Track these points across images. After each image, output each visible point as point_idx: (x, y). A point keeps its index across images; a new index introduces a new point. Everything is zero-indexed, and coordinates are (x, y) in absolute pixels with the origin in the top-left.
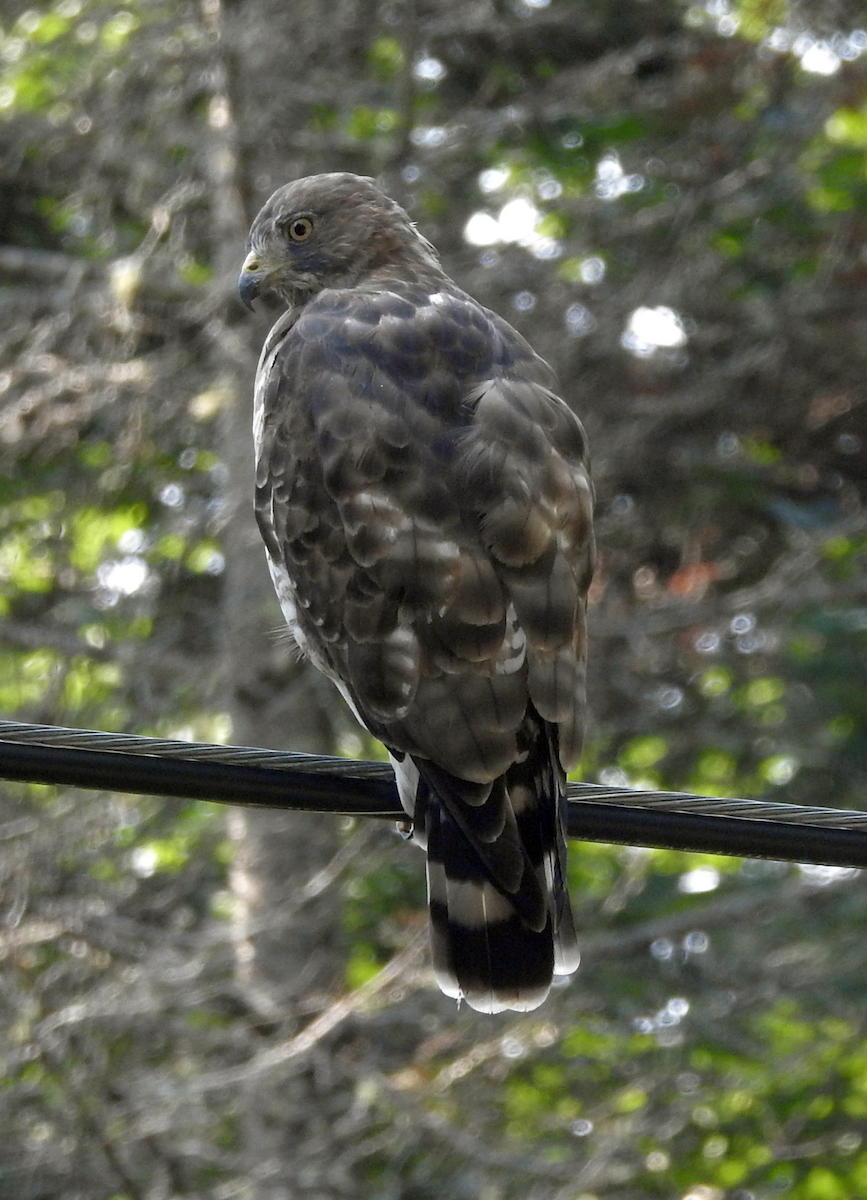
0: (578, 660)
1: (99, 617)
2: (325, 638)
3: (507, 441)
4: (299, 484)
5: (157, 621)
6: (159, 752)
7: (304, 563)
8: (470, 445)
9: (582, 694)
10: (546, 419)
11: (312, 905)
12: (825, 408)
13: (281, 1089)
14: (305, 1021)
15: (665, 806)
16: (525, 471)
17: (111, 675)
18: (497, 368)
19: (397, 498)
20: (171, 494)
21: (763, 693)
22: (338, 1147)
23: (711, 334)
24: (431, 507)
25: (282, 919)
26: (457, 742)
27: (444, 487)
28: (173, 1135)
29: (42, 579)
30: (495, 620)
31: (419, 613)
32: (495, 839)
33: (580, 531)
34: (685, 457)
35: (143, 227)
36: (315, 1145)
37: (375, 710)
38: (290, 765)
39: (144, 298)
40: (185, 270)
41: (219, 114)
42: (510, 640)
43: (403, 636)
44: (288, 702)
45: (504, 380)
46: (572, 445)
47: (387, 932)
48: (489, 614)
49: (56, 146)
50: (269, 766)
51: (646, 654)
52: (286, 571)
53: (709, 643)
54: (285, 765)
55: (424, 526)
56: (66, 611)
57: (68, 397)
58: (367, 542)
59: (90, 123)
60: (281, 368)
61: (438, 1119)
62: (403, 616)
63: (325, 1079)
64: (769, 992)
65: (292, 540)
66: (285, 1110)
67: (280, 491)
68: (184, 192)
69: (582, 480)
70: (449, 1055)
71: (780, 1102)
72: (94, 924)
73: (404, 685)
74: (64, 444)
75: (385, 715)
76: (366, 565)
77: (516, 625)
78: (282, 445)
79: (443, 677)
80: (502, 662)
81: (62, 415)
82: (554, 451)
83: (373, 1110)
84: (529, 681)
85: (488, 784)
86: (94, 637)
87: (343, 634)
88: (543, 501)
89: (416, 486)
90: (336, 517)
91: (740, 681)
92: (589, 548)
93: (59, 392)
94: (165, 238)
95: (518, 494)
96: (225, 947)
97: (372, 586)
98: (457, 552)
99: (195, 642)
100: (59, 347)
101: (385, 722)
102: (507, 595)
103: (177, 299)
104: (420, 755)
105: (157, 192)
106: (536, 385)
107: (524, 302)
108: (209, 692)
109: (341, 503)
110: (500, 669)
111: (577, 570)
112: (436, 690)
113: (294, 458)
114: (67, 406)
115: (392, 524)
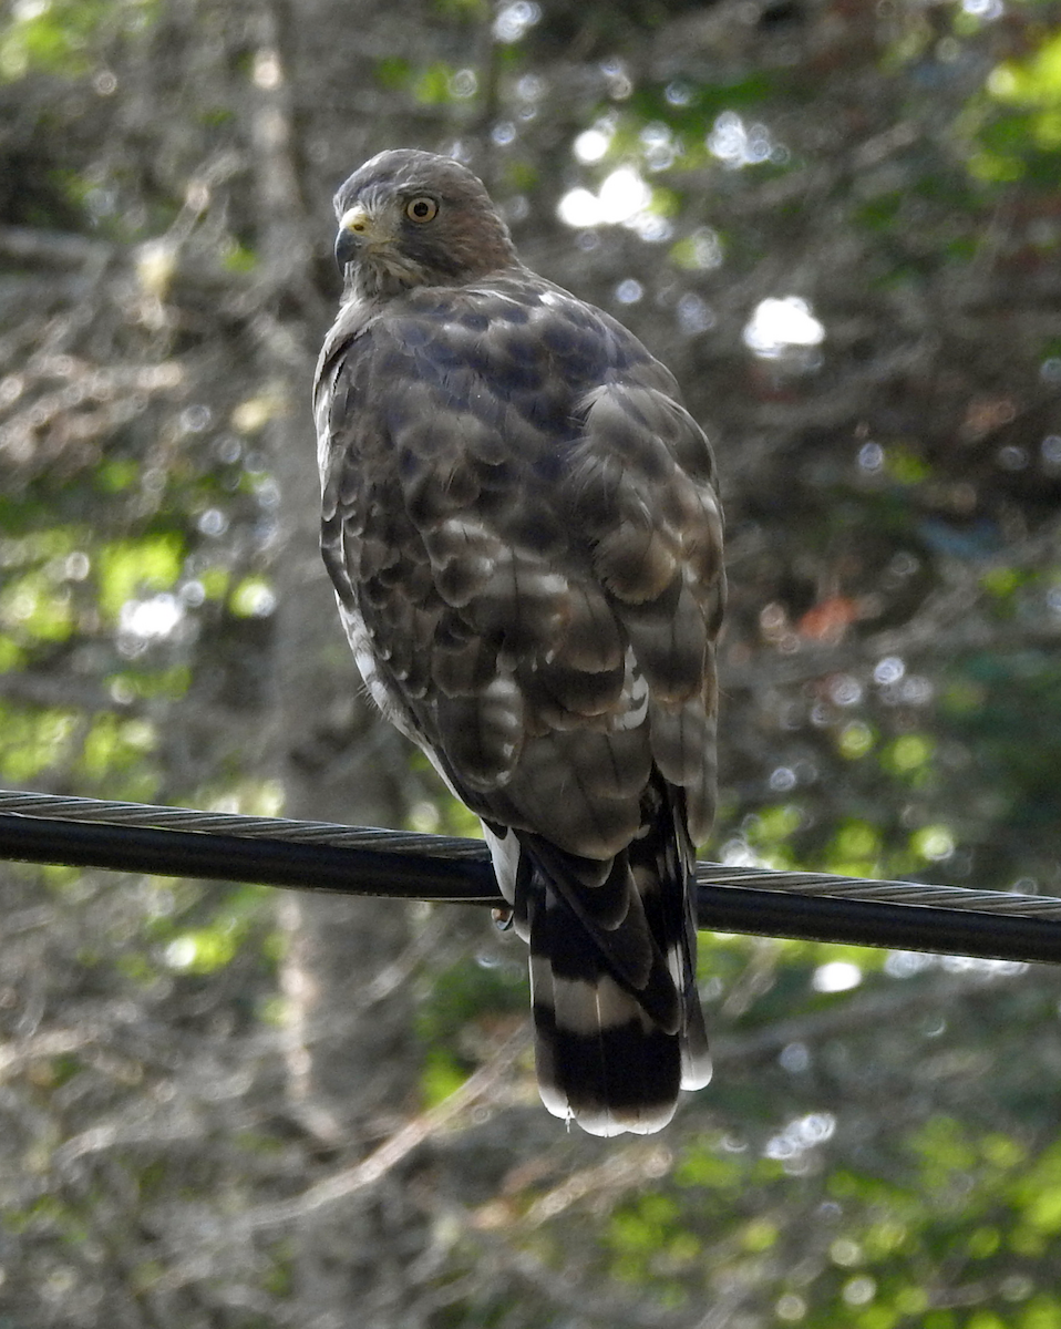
0: (708, 715)
1: (123, 667)
2: (409, 695)
3: (624, 456)
4: (375, 512)
5: (196, 672)
6: (209, 828)
7: (383, 606)
8: (579, 461)
9: (712, 754)
10: (668, 430)
11: (379, 1007)
12: (983, 417)
13: (343, 1229)
14: (370, 1146)
15: (807, 890)
16: (644, 490)
17: (141, 735)
18: (611, 372)
19: (493, 525)
20: (212, 520)
21: (911, 753)
22: (412, 1295)
23: (850, 330)
24: (534, 534)
25: (343, 1025)
26: (569, 811)
27: (549, 509)
28: (216, 1281)
29: (59, 624)
30: (611, 667)
31: (522, 659)
32: (617, 925)
33: (708, 563)
34: (820, 473)
35: (176, 203)
36: (387, 1294)
37: (471, 776)
38: (364, 842)
39: (180, 290)
40: (225, 256)
41: (267, 72)
42: (630, 690)
43: (503, 687)
44: (350, 766)
45: (618, 386)
46: (698, 462)
47: (470, 1040)
48: (604, 658)
49: (73, 110)
50: (341, 844)
51: (776, 708)
52: (360, 618)
53: (849, 693)
54: (359, 842)
55: (525, 556)
56: (88, 660)
57: (89, 407)
58: (458, 578)
59: (115, 80)
60: (349, 378)
61: (530, 1261)
62: (502, 663)
63: (394, 1214)
64: (922, 1107)
65: (368, 579)
66: (348, 1250)
67: (352, 522)
68: (225, 164)
69: (711, 503)
70: (543, 1186)
71: (937, 1238)
72: (122, 1032)
73: (506, 745)
74: (85, 463)
75: (483, 781)
76: (457, 604)
77: (636, 672)
78: (353, 468)
79: (551, 735)
80: (620, 715)
81: (82, 428)
82: (677, 468)
83: (453, 1252)
84: (651, 738)
85: (608, 862)
86: (119, 691)
87: (431, 689)
88: (667, 526)
89: (516, 509)
90: (420, 550)
91: (885, 738)
92: (719, 584)
93: (80, 399)
94: (203, 217)
95: (636, 517)
96: (275, 1058)
97: (465, 629)
98: (565, 587)
99: (241, 696)
100: (79, 348)
101: (484, 791)
102: (624, 638)
103: (217, 289)
104: (526, 829)
105: (192, 162)
106: (654, 391)
107: (629, 292)
108: (258, 753)
109: (426, 534)
110: (618, 724)
111: (706, 608)
112: (543, 751)
113: (368, 483)
114: (87, 416)
115: (488, 555)
